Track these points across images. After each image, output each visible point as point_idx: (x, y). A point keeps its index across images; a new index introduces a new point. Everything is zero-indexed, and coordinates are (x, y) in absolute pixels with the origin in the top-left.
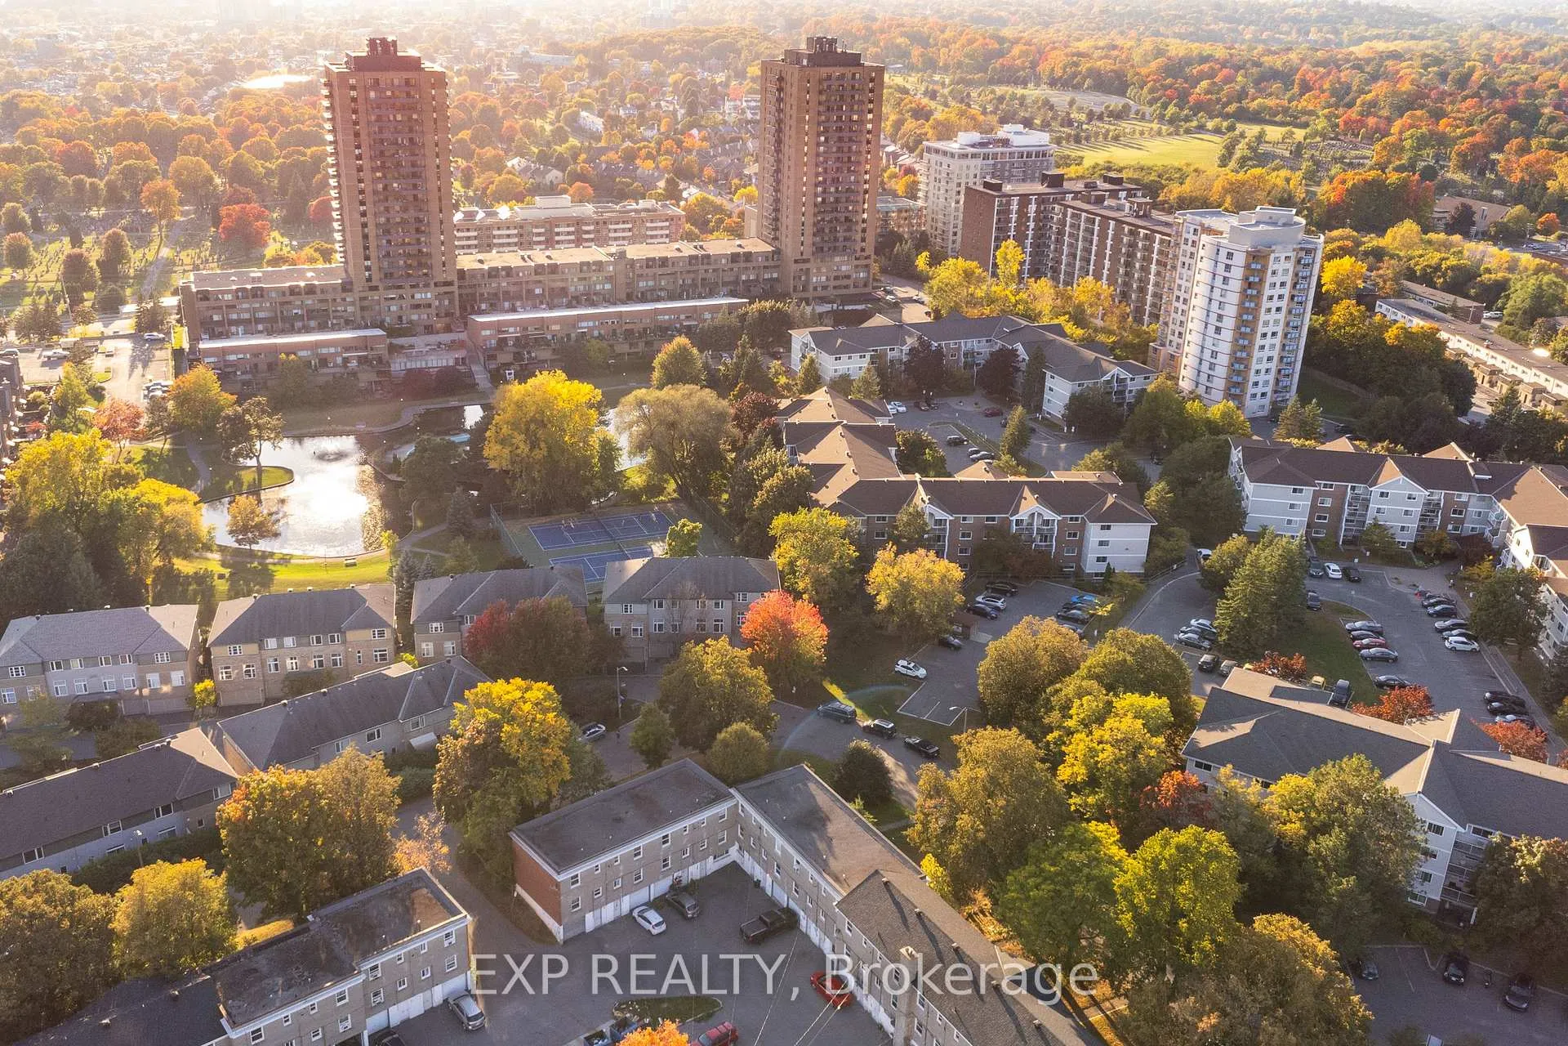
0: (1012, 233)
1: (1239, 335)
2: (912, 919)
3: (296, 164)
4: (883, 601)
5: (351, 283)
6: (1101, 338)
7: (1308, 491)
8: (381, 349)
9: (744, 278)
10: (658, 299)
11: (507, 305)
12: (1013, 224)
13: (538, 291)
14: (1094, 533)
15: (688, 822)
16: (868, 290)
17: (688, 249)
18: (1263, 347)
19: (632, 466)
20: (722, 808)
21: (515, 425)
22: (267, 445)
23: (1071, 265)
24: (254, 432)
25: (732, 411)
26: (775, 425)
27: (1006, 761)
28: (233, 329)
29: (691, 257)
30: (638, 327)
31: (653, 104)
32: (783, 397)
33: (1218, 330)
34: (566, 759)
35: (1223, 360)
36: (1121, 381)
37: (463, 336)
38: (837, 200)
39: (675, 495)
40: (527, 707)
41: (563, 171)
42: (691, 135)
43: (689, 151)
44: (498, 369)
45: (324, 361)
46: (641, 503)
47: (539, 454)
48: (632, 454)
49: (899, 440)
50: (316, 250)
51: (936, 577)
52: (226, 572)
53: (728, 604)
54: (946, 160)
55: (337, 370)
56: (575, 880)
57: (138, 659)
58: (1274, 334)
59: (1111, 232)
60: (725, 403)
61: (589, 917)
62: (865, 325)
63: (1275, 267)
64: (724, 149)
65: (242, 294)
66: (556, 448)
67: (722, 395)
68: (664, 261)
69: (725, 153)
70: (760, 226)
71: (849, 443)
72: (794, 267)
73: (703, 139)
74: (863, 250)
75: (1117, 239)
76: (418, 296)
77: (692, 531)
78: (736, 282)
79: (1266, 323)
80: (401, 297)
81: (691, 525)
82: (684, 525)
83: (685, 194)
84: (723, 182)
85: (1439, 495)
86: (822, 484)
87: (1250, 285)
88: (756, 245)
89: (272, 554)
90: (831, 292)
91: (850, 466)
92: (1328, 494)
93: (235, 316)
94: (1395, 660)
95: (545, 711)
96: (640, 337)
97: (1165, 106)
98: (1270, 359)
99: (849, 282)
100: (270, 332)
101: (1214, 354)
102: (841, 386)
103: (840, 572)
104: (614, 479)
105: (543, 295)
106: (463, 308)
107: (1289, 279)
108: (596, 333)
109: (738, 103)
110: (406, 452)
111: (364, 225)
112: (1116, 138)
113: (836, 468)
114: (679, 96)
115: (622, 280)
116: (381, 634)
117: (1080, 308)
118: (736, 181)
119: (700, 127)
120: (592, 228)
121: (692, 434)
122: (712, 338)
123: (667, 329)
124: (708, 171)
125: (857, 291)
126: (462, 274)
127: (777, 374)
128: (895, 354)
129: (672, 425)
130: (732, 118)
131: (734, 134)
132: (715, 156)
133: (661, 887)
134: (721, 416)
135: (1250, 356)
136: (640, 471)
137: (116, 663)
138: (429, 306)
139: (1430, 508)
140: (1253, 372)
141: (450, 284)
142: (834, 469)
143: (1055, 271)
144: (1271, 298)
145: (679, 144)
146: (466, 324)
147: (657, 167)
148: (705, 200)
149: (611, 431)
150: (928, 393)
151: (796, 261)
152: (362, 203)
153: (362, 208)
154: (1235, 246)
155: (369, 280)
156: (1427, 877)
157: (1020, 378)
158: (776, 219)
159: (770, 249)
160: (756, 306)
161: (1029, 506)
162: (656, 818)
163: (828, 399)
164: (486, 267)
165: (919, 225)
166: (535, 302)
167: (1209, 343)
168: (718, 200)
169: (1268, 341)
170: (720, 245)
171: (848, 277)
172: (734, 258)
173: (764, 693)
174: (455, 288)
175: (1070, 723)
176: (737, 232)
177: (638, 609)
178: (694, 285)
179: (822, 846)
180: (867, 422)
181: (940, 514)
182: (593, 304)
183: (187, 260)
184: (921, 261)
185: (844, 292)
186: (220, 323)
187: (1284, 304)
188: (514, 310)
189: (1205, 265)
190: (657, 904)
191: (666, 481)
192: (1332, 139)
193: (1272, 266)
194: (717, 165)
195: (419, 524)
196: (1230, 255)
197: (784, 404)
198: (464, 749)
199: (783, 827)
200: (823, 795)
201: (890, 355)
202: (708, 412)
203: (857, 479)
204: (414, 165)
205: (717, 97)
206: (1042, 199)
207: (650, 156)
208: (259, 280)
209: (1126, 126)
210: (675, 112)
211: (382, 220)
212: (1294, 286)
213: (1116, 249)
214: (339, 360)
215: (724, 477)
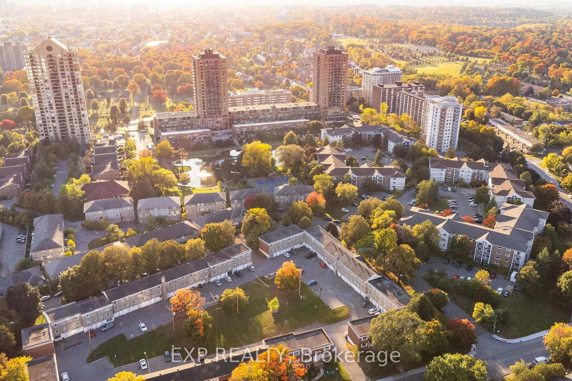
0: (387, 99)
1: (440, 130)
2: (338, 249)
3: (172, 76)
4: (339, 195)
5: (200, 116)
6: (406, 131)
7: (445, 170)
8: (210, 135)
9: (309, 113)
10: (284, 120)
11: (242, 121)
12: (387, 97)
13: (251, 117)
14: (392, 180)
15: (294, 236)
16: (345, 116)
17: (293, 105)
18: (446, 134)
19: (279, 166)
20: (301, 234)
21: (250, 155)
22: (184, 160)
23: (402, 109)
24: (181, 157)
25: (305, 151)
26: (316, 155)
27: (358, 220)
28: (168, 129)
29: (294, 108)
30: (279, 128)
31: (281, 51)
32: (318, 147)
33: (435, 129)
34: (269, 223)
35: (436, 137)
36: (408, 143)
37: (231, 131)
38: (335, 91)
39: (290, 172)
40: (261, 213)
41: (253, 76)
42: (293, 63)
43: (293, 69)
44: (241, 140)
45: (194, 138)
46: (282, 174)
47: (256, 162)
48: (279, 162)
49: (347, 158)
50: (184, 104)
51: (351, 189)
52: (181, 191)
53: (303, 196)
54: (369, 76)
55: (198, 140)
56: (272, 245)
57: (169, 208)
58: (449, 130)
59: (412, 100)
60: (303, 149)
61: (274, 254)
62: (342, 127)
63: (448, 113)
64: (303, 68)
65: (170, 119)
66: (260, 160)
67: (302, 147)
68: (286, 109)
69: (304, 70)
70: (314, 98)
71: (334, 159)
72: (323, 110)
73: (297, 65)
74: (343, 105)
75: (414, 103)
76: (218, 119)
78: (307, 114)
79: (447, 127)
80: (213, 120)
81: (294, 179)
83: (291, 84)
84: (304, 80)
85: (476, 171)
86: (326, 169)
87: (442, 117)
88: (312, 104)
89: (190, 187)
90: (334, 117)
91: (334, 164)
92: (450, 171)
93: (168, 126)
94: (457, 208)
95: (264, 214)
96: (280, 131)
97: (447, 52)
98: (448, 137)
99: (339, 114)
100: (178, 130)
101: (434, 135)
102: (333, 144)
103: (329, 189)
104: (275, 169)
105: (252, 118)
106: (230, 123)
107: (452, 116)
108: (267, 130)
109: (308, 51)
110: (220, 162)
111: (204, 100)
112: (429, 63)
114: (289, 49)
115: (274, 115)
116: (223, 203)
117: (402, 122)
118: (307, 80)
119: (296, 60)
120: (264, 97)
121: (294, 157)
122: (299, 131)
123: (287, 128)
124: (299, 76)
125: (341, 117)
126: (230, 113)
127: (317, 141)
128: (349, 135)
129: (289, 155)
130: (306, 56)
131: (307, 63)
132: (301, 71)
133: (289, 249)
134: (302, 152)
135: (443, 136)
136: (281, 166)
137: (164, 209)
138: (221, 122)
139: (474, 174)
140: (444, 140)
141: (226, 116)
142: (329, 165)
143: (398, 110)
144: (448, 121)
145: (289, 66)
146: (231, 127)
147: (283, 75)
148: (298, 87)
149: (273, 156)
150: (358, 146)
151: (324, 109)
152: (203, 94)
153: (203, 96)
154: (438, 107)
155: (205, 115)
156: (444, 245)
157: (382, 142)
158: (318, 97)
159: (316, 105)
160: (312, 122)
161: (376, 173)
162: (288, 235)
163: (329, 148)
164: (236, 111)
165: (362, 95)
166: (250, 121)
167: (432, 132)
168: (302, 87)
169: (448, 132)
170: (302, 104)
171: (339, 113)
172: (306, 107)
173: (311, 213)
174: (228, 117)
175: (374, 216)
176: (307, 99)
177: (282, 197)
178: (295, 115)
179: (322, 239)
180: (339, 154)
181: (355, 176)
182: (266, 121)
183: (143, 107)
184: (361, 107)
185: (337, 117)
186: (164, 127)
187: (451, 122)
188: (244, 123)
189: (431, 112)
190: (288, 252)
191: (288, 169)
192: (499, 63)
193: (447, 112)
194: (301, 74)
195: (225, 180)
196: (437, 109)
197: (318, 149)
198: (248, 221)
199: (314, 236)
200: (323, 231)
201: (348, 136)
202: (299, 151)
203: (335, 167)
204: (217, 83)
205: (301, 48)
206: (395, 90)
207: (280, 71)
208: (174, 115)
209: (434, 58)
210: (288, 54)
211: (208, 99)
212: (454, 117)
213: (413, 106)
214: (198, 138)
215: (303, 168)
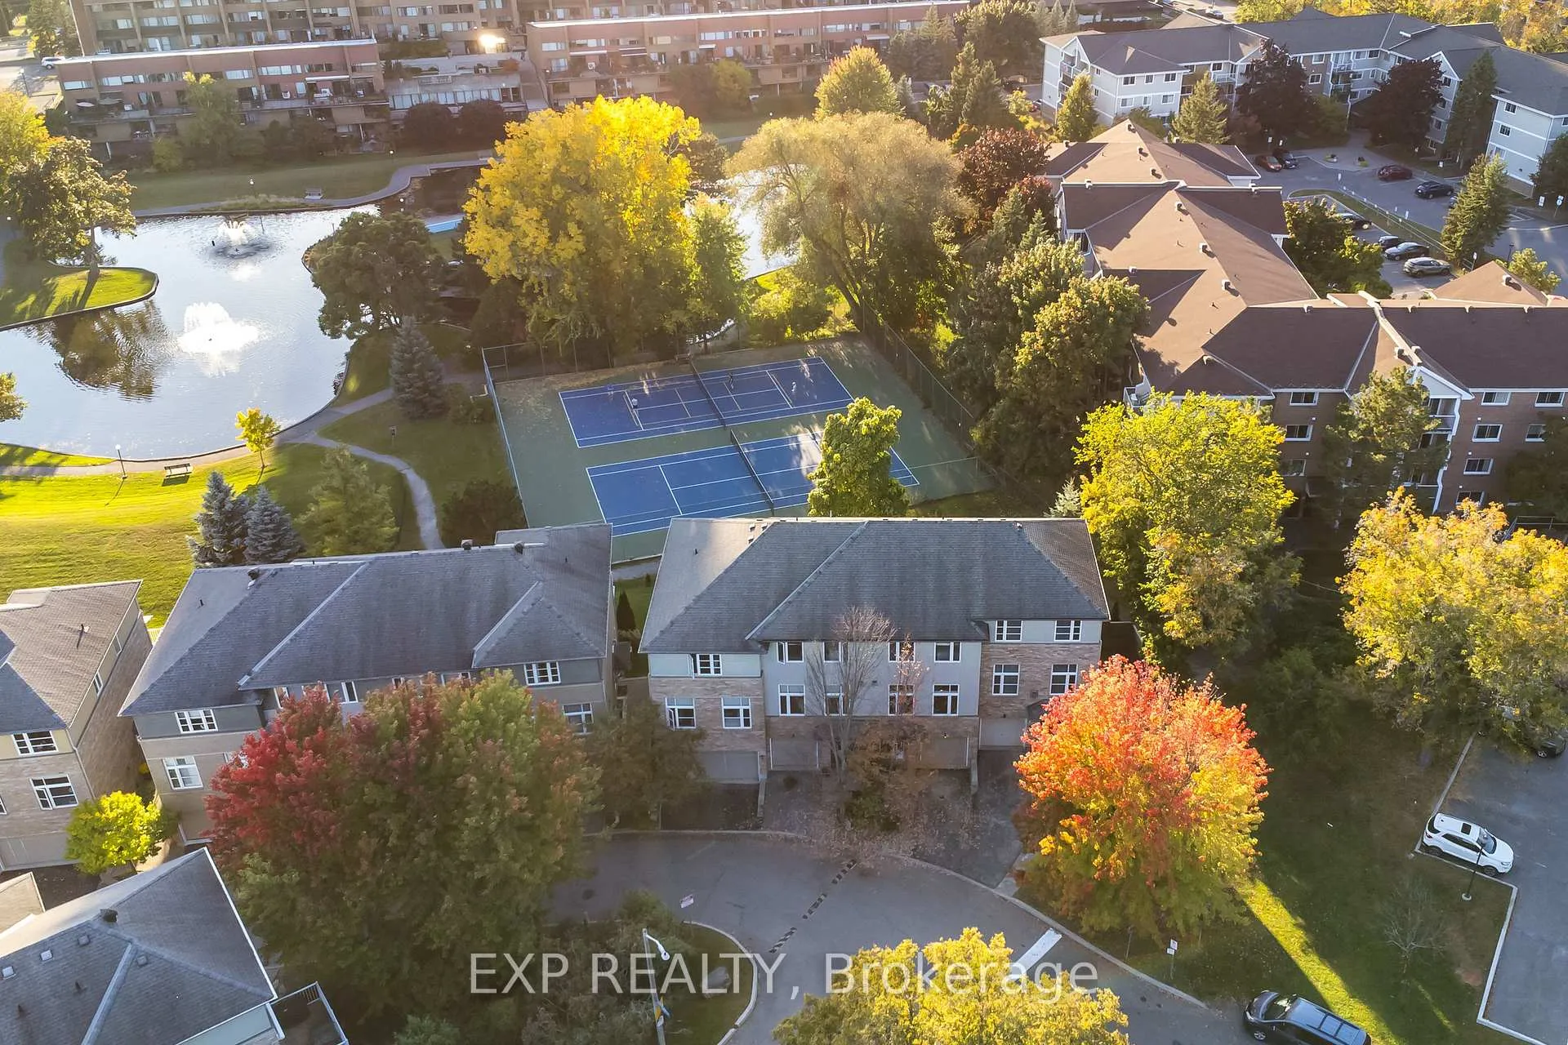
4: (1390, 651)
8: (371, 70)
19: (768, 275)
25: (957, 165)
26: (1044, 190)
37: (519, 54)
39: (849, 325)
45: (273, 89)
46: (783, 343)
47: (569, 248)
48: (766, 247)
49: (1285, 219)
53: (971, 650)
55: (296, 104)
60: (946, 146)
62: (1171, 27)
66: (604, 237)
67: (936, 134)
71: (1201, 225)
77: (878, 428)
82: (861, 415)
86: (1162, 314)
91: (1215, 274)
96: (799, 57)
104: (732, 296)
108: (731, 50)
113: (1184, 279)
116: (43, 743)
121: (879, 208)
122: (914, 58)
123: (843, 44)
127: (1020, 112)
128: (1224, 74)
129: (841, 191)
134: (936, 174)
136: (780, 281)
142: (1178, 280)
146: (525, 34)
150: (1276, 141)
157: (1443, 115)
160: (982, 7)
163: (1136, 140)
177: (736, 667)
180: (1212, 182)
191: (831, 299)
197: (1052, 150)
201: (1217, 76)
202: (910, 165)
203: (1238, 306)
214: (300, 87)
215: (940, 291)
